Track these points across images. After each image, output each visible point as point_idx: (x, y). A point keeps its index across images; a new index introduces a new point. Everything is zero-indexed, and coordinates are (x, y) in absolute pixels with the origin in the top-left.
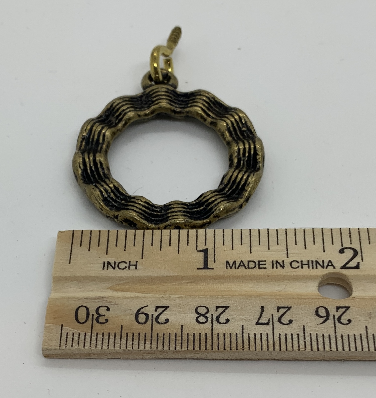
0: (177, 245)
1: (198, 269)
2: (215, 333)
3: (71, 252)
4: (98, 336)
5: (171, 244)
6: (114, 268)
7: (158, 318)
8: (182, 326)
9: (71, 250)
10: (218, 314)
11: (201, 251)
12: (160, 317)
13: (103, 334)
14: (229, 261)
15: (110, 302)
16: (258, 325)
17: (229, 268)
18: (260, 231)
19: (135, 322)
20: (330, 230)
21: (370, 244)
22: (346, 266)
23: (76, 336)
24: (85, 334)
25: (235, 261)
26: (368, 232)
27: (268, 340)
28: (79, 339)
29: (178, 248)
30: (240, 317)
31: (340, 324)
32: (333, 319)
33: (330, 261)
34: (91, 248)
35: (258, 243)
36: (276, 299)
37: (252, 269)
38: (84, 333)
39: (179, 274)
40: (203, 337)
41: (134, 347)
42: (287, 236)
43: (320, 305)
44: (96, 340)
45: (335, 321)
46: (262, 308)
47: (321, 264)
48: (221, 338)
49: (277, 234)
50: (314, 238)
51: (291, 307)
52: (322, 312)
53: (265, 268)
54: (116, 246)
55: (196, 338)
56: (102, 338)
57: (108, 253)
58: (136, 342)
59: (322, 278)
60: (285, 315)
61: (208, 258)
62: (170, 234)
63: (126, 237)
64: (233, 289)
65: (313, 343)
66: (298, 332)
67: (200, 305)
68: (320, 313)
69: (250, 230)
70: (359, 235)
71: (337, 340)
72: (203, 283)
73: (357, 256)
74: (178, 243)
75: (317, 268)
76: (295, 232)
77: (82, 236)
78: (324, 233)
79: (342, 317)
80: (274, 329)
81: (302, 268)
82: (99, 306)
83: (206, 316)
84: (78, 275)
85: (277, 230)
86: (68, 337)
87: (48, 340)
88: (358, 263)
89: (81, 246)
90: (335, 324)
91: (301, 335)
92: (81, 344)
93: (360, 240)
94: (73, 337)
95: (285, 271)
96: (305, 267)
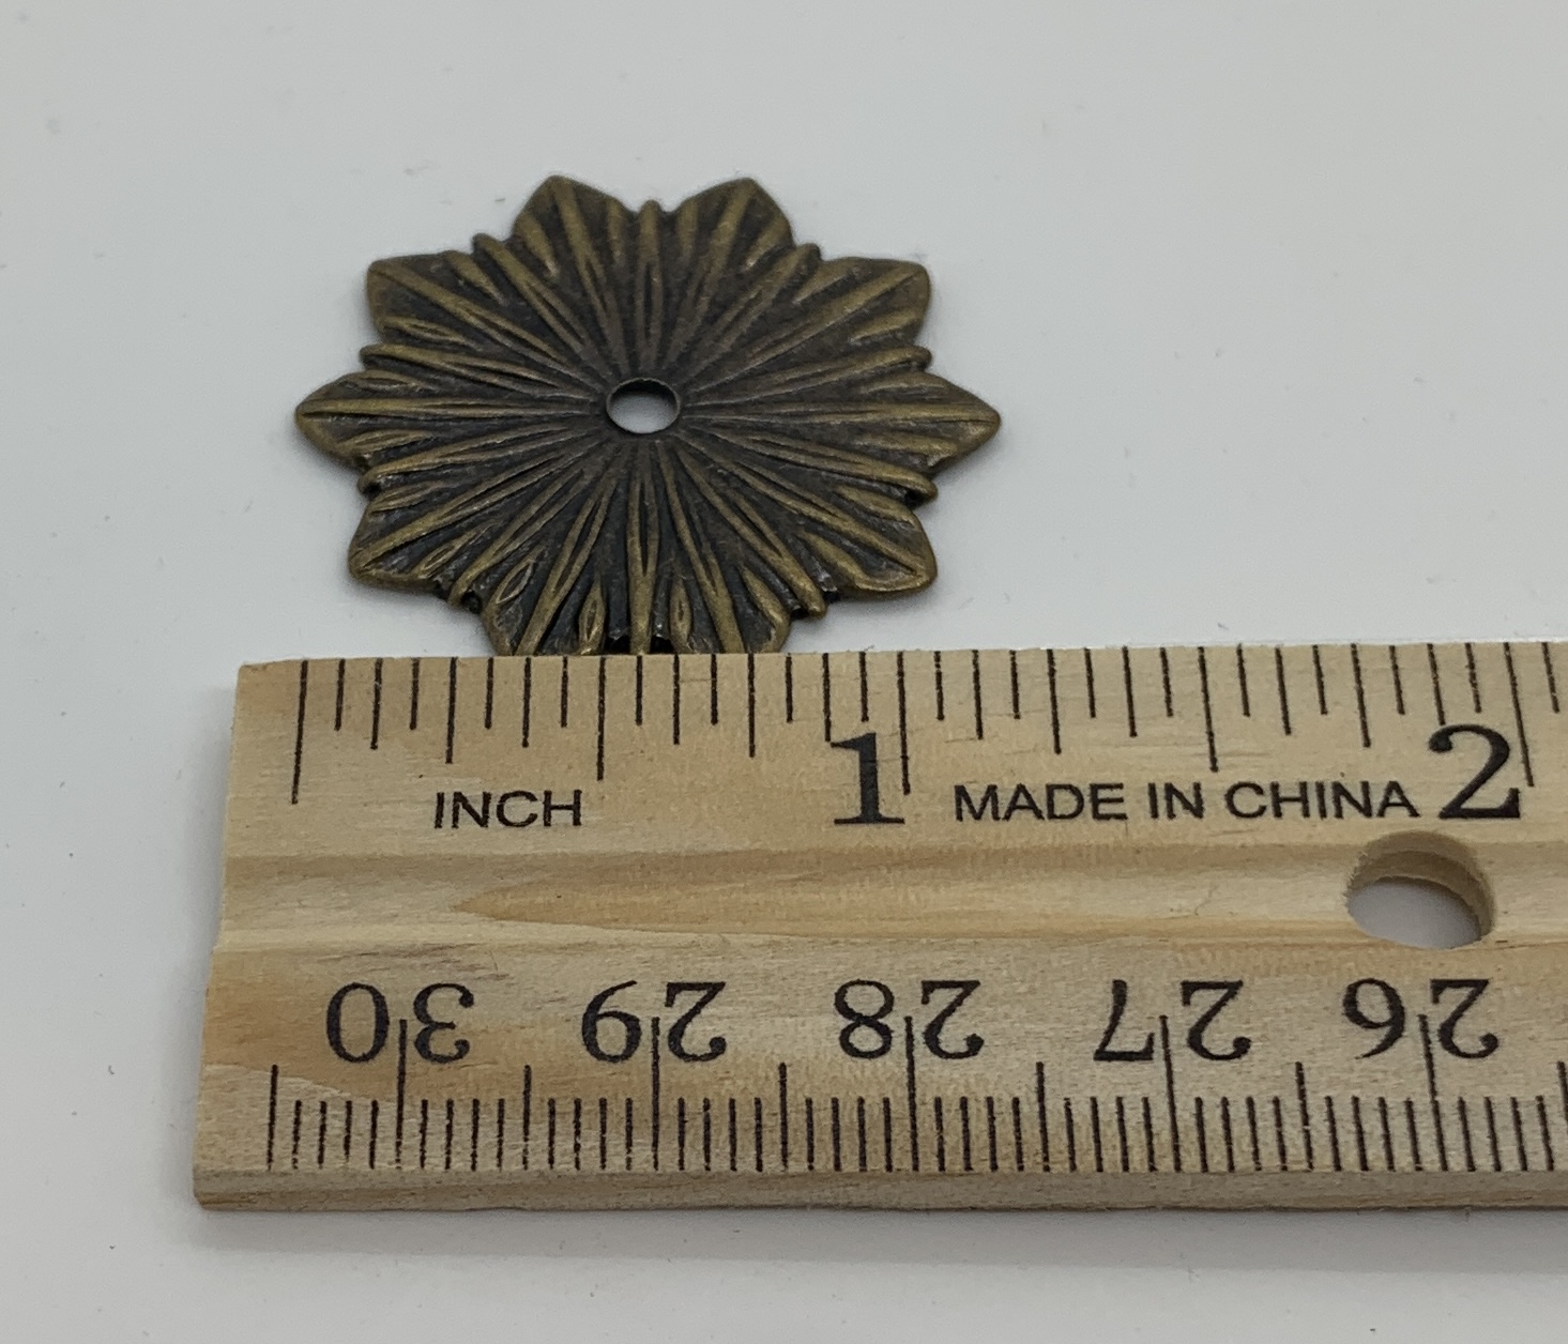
0: (746, 718)
1: (838, 822)
2: (926, 1096)
3: (298, 753)
4: (431, 1113)
5: (720, 717)
6: (482, 821)
7: (682, 1034)
8: (783, 1068)
9: (299, 745)
10: (934, 1016)
11: (845, 745)
12: (689, 1028)
13: (450, 1104)
14: (969, 789)
15: (473, 968)
16: (1104, 1064)
17: (970, 816)
18: (1092, 657)
19: (583, 1050)
20: (1388, 654)
21: (1557, 709)
22: (1464, 806)
23: (335, 1116)
24: (375, 1104)
25: (995, 787)
26: (1547, 660)
27: (1148, 1126)
28: (348, 1130)
29: (748, 731)
30: (1028, 1026)
31: (1451, 1057)
32: (1419, 1035)
33: (1394, 787)
34: (379, 737)
35: (1088, 710)
36: (1174, 947)
37: (1067, 822)
38: (369, 1102)
39: (757, 845)
40: (874, 1113)
41: (585, 1158)
42: (1209, 679)
43: (1361, 974)
44: (423, 1131)
45: (1427, 1042)
46: (1120, 989)
47: (1359, 797)
48: (952, 1118)
49: (1166, 670)
50: (1321, 687)
51: (1240, 984)
52: (1374, 1005)
53: (1122, 817)
54: (488, 725)
55: (844, 1121)
56: (447, 1122)
57: (454, 759)
58: (590, 1141)
59: (1362, 858)
60: (1219, 1016)
61: (879, 774)
62: (714, 675)
63: (528, 685)
64: (990, 907)
65: (1342, 1137)
66: (1276, 1093)
67: (855, 979)
68: (1364, 1009)
69: (1050, 652)
70: (1511, 670)
71: (1444, 1123)
72: (862, 881)
73: (1505, 761)
74: (747, 712)
75: (1339, 815)
76: (1241, 661)
77: (341, 684)
78: (1362, 665)
79: (1460, 1026)
80: (1176, 1078)
81: (1278, 814)
82: (426, 985)
83: (881, 1025)
84: (331, 852)
85: (1163, 653)
86: (304, 1119)
87: (220, 1133)
88: (1514, 795)
89: (338, 726)
90: (1429, 1056)
91: (1291, 1103)
92: (360, 1149)
93: (1515, 692)
94: (324, 1119)
95: (1208, 828)
96: (1292, 810)
